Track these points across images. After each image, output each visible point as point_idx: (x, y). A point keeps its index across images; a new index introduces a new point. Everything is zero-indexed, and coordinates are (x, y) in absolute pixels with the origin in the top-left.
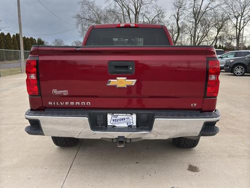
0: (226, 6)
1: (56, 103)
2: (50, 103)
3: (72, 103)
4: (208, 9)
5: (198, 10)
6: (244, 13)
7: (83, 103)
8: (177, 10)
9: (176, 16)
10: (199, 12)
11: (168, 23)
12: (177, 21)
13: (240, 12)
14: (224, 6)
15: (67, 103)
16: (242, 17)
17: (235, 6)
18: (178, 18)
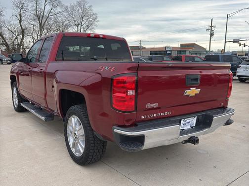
0: (67, 14)
1: (147, 116)
2: (143, 117)
3: (159, 114)
4: (51, 14)
5: (42, 14)
6: (83, 23)
7: (166, 113)
8: (19, 10)
9: (19, 17)
10: (43, 16)
11: (9, 23)
12: (20, 22)
13: (79, 21)
14: (65, 14)
15: (155, 115)
16: (81, 26)
17: (74, 15)
18: (21, 19)
